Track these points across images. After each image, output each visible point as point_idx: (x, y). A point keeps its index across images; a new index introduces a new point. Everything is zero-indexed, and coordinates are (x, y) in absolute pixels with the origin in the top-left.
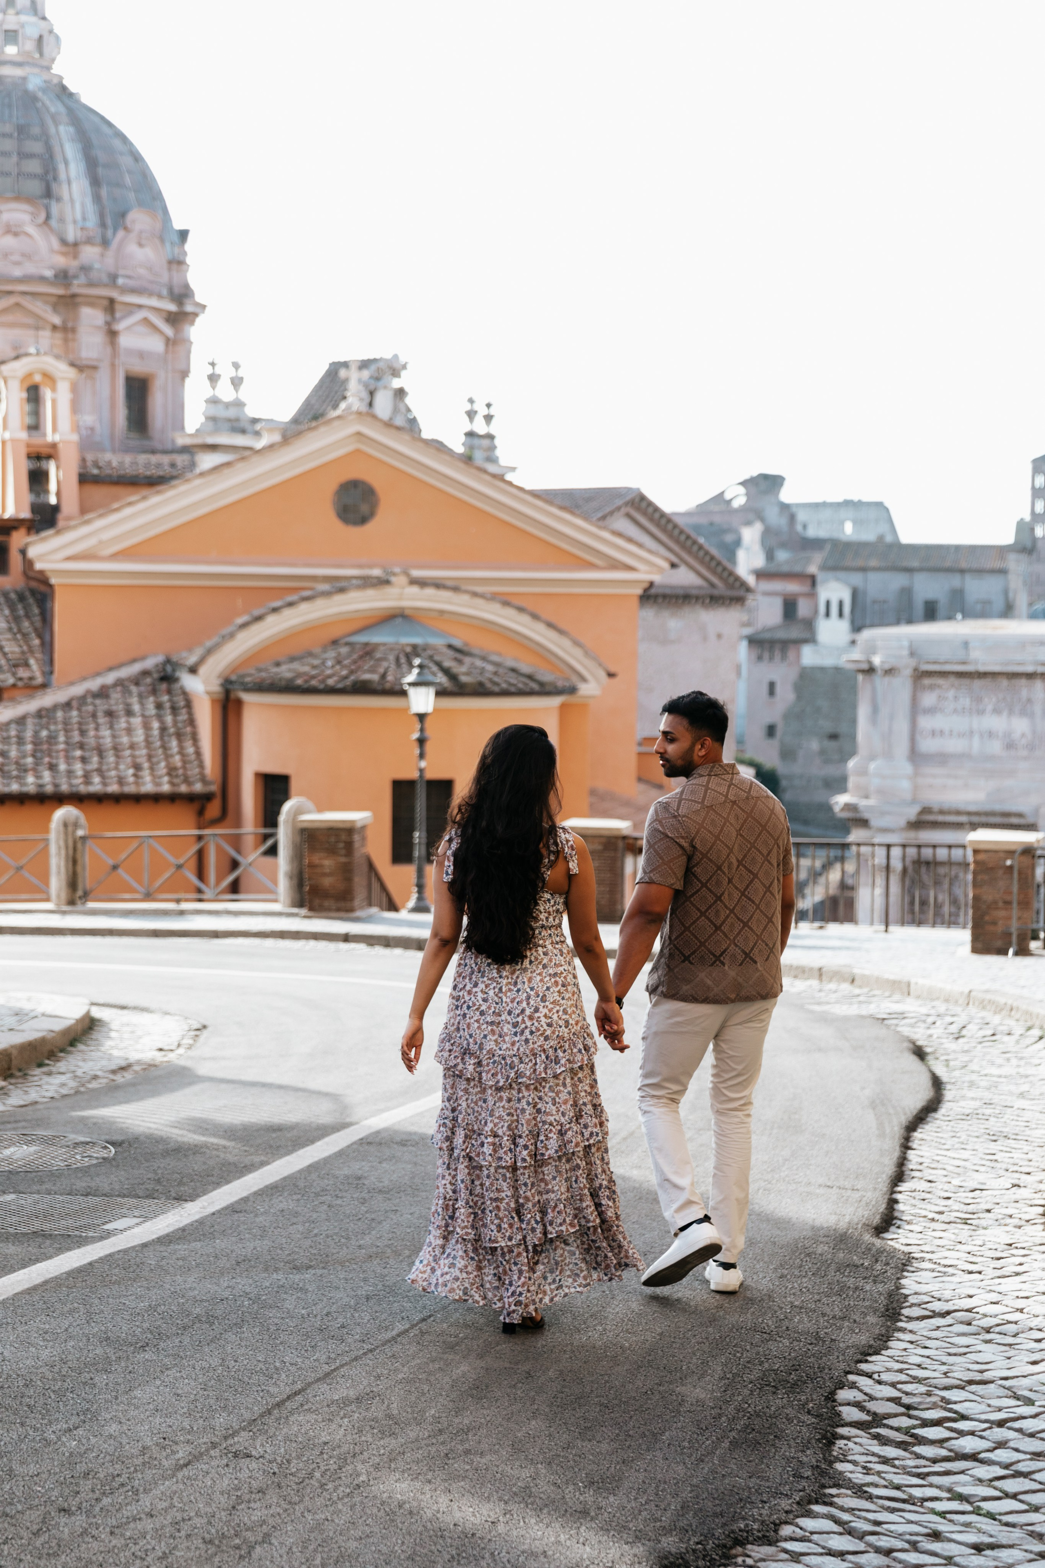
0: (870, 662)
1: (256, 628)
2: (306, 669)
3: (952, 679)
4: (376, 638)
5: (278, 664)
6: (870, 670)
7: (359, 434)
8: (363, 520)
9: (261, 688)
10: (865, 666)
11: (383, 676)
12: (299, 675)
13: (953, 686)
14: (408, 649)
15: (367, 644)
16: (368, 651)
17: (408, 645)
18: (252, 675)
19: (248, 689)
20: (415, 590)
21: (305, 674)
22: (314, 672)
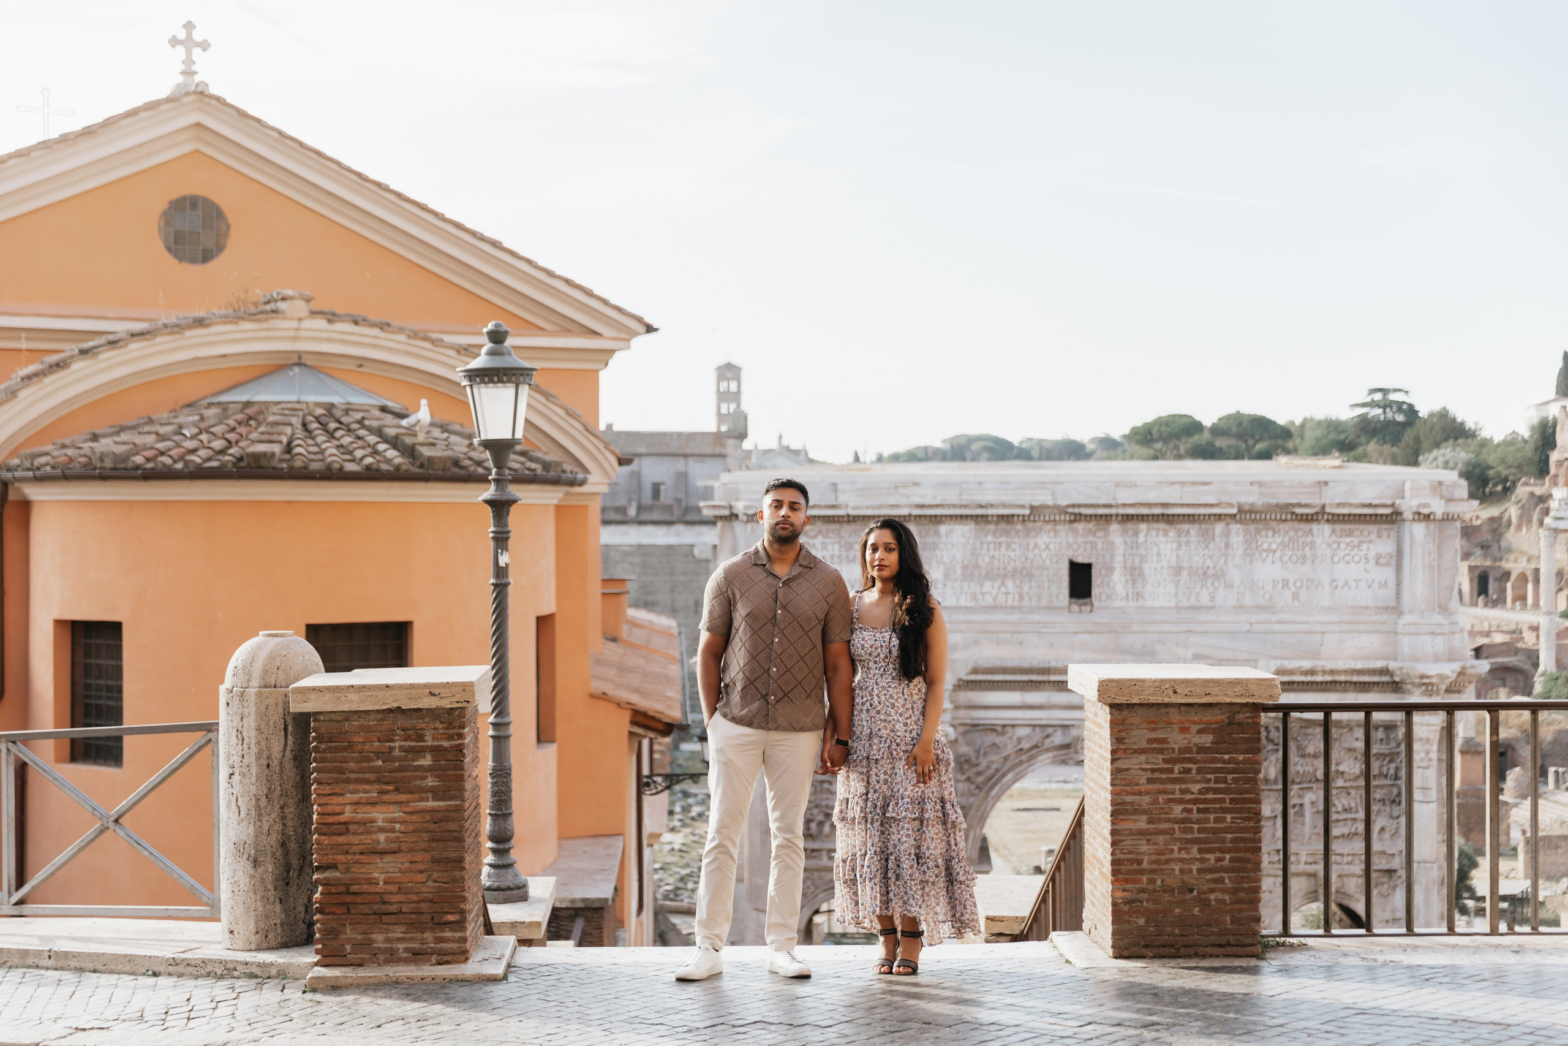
0: (731, 507)
1: (52, 381)
2: (150, 439)
3: (819, 524)
4: (261, 394)
5: (95, 438)
6: (733, 516)
7: (198, 125)
8: (207, 257)
9: (66, 475)
10: (727, 513)
11: (289, 449)
12: (136, 449)
13: (820, 532)
14: (319, 411)
15: (248, 404)
16: (252, 414)
17: (318, 405)
18: (51, 454)
19: (41, 479)
20: (321, 323)
21: (145, 448)
22: (161, 446)
